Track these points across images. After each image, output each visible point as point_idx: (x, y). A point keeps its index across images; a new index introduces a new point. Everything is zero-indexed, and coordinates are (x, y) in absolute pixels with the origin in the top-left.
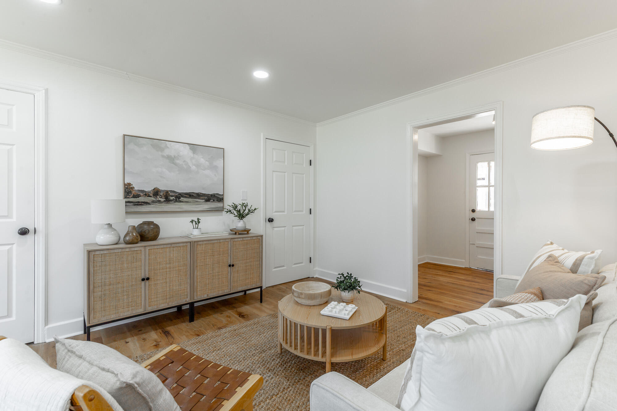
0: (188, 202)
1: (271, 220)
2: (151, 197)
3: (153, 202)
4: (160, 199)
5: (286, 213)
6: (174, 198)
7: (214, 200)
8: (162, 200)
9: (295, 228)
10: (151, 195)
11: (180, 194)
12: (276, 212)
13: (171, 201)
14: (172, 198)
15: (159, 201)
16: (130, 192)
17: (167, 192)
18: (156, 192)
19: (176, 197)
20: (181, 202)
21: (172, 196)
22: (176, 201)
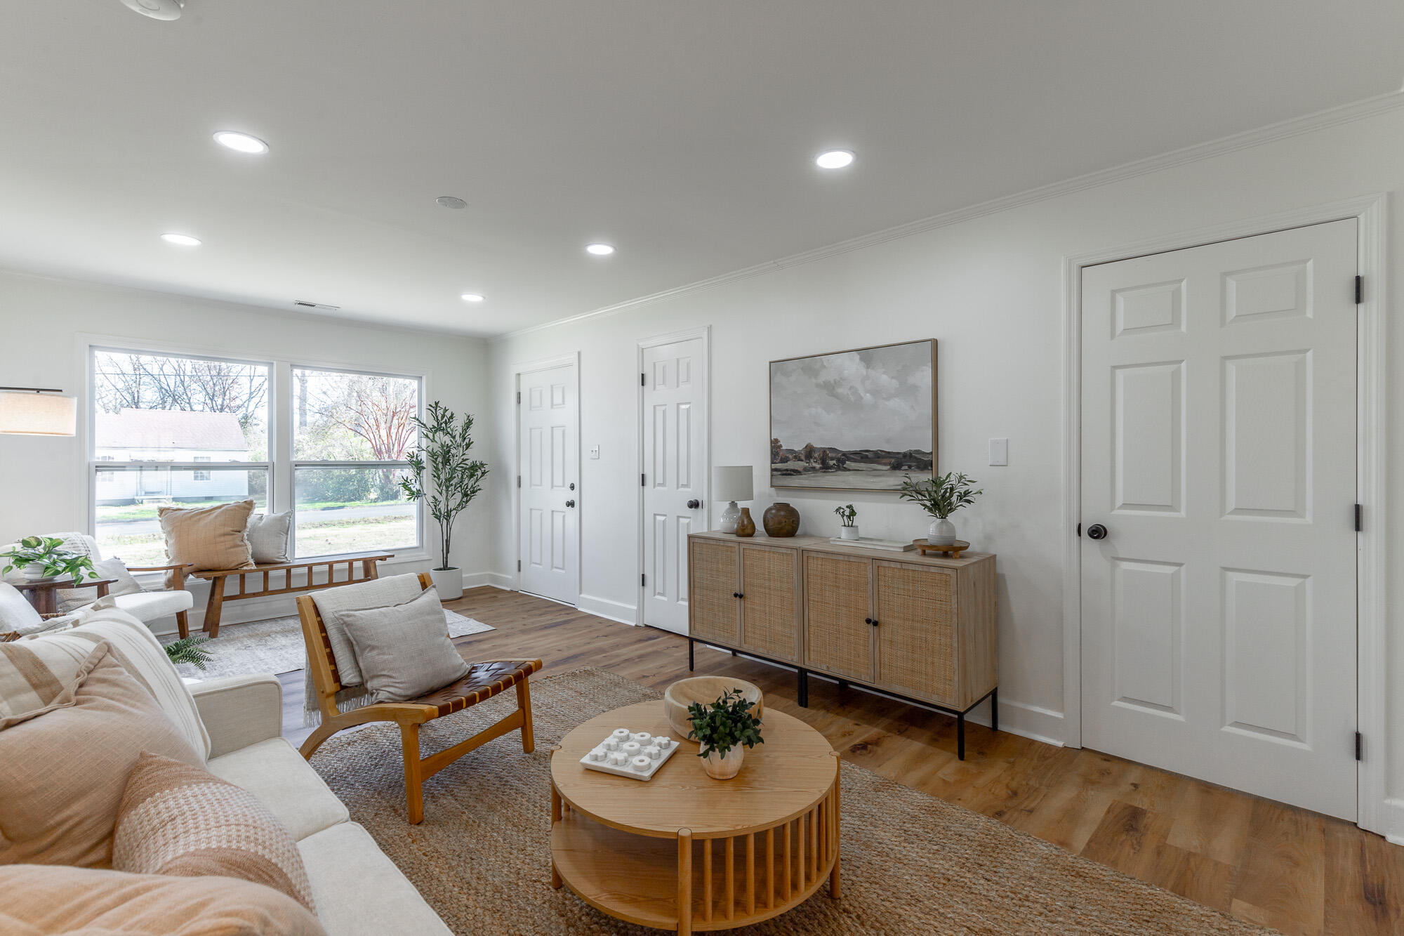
0: (859, 470)
1: (1098, 533)
2: (802, 461)
3: (806, 470)
4: (814, 465)
5: (1183, 514)
6: (835, 462)
7: (910, 467)
8: (818, 466)
9: (1234, 577)
10: (803, 458)
11: (844, 454)
12: (1125, 506)
13: (831, 467)
14: (832, 463)
15: (814, 468)
16: (777, 453)
17: (824, 451)
18: (809, 452)
19: (839, 460)
20: (846, 469)
21: (832, 459)
22: (838, 469)
